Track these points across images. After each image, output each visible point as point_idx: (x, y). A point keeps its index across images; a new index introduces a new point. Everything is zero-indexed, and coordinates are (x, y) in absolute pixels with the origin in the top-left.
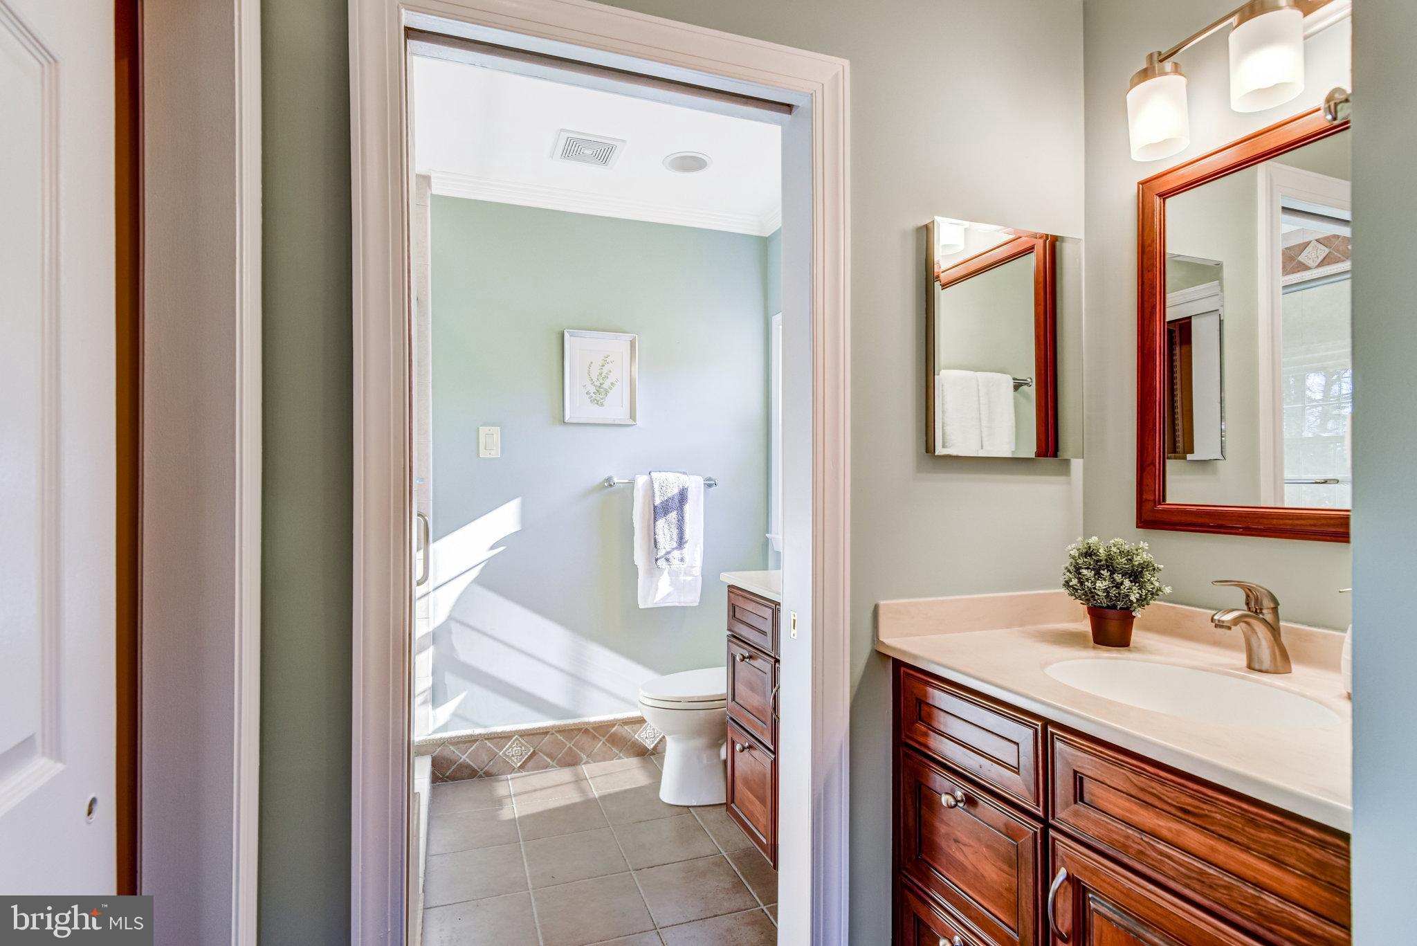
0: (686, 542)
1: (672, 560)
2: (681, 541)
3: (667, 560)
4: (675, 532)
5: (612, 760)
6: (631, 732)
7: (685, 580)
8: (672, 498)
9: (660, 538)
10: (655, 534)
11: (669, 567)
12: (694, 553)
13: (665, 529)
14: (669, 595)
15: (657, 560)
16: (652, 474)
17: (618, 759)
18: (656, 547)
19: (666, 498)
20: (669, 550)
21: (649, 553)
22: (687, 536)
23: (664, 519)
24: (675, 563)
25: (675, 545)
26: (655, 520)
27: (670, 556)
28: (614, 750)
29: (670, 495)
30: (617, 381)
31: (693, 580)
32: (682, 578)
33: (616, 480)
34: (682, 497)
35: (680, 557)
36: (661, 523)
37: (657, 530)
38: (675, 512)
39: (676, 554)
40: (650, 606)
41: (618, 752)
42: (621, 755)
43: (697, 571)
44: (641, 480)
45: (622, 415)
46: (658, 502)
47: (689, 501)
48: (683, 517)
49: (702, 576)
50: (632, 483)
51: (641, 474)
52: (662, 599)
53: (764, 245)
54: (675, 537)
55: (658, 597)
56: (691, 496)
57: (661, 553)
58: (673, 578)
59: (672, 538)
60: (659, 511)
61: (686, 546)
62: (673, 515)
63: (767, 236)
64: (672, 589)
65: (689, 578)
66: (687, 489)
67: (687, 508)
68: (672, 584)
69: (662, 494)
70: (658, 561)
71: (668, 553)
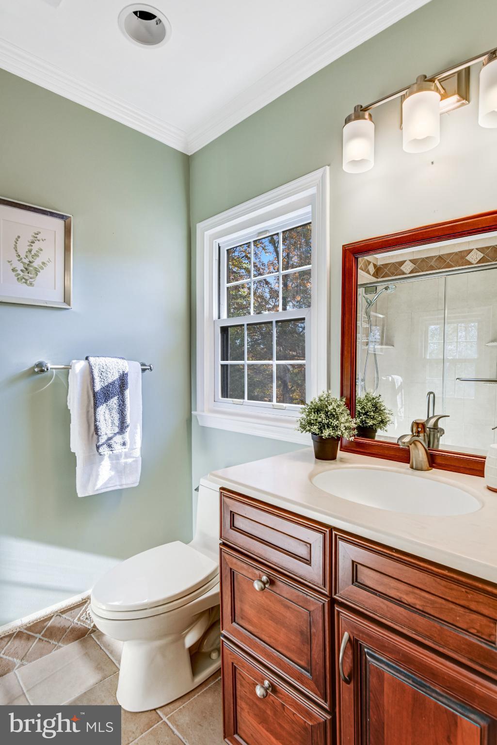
0: (128, 426)
1: (114, 445)
2: (123, 427)
3: (110, 446)
4: (116, 416)
5: (51, 652)
6: (70, 619)
7: (126, 463)
8: (113, 383)
9: (102, 425)
10: (96, 421)
11: (111, 452)
12: (135, 435)
13: (106, 416)
14: (110, 479)
15: (98, 448)
16: (91, 359)
17: (57, 649)
18: (97, 434)
19: (106, 384)
20: (110, 435)
21: (89, 439)
22: (128, 420)
23: (105, 405)
24: (118, 448)
25: (117, 430)
26: (96, 407)
27: (112, 442)
28: (52, 642)
29: (110, 381)
30: (49, 261)
31: (134, 461)
32: (123, 461)
33: (50, 366)
34: (123, 382)
35: (122, 441)
36: (102, 409)
37: (98, 417)
38: (116, 398)
39: (118, 439)
40: (91, 493)
41: (56, 643)
42: (60, 644)
43: (137, 453)
44: (79, 366)
45: (56, 298)
46: (98, 387)
47: (129, 385)
48: (123, 402)
49: (141, 456)
50: (67, 370)
51: (79, 359)
52: (103, 485)
53: (187, 162)
54: (117, 422)
55: (100, 483)
56: (130, 380)
57: (103, 439)
58: (114, 462)
59: (113, 423)
60: (98, 398)
61: (128, 430)
62: (114, 401)
63: (190, 154)
64: (113, 473)
65: (130, 460)
66: (127, 374)
67: (127, 393)
68: (114, 467)
69: (102, 379)
70: (100, 449)
71: (110, 439)
